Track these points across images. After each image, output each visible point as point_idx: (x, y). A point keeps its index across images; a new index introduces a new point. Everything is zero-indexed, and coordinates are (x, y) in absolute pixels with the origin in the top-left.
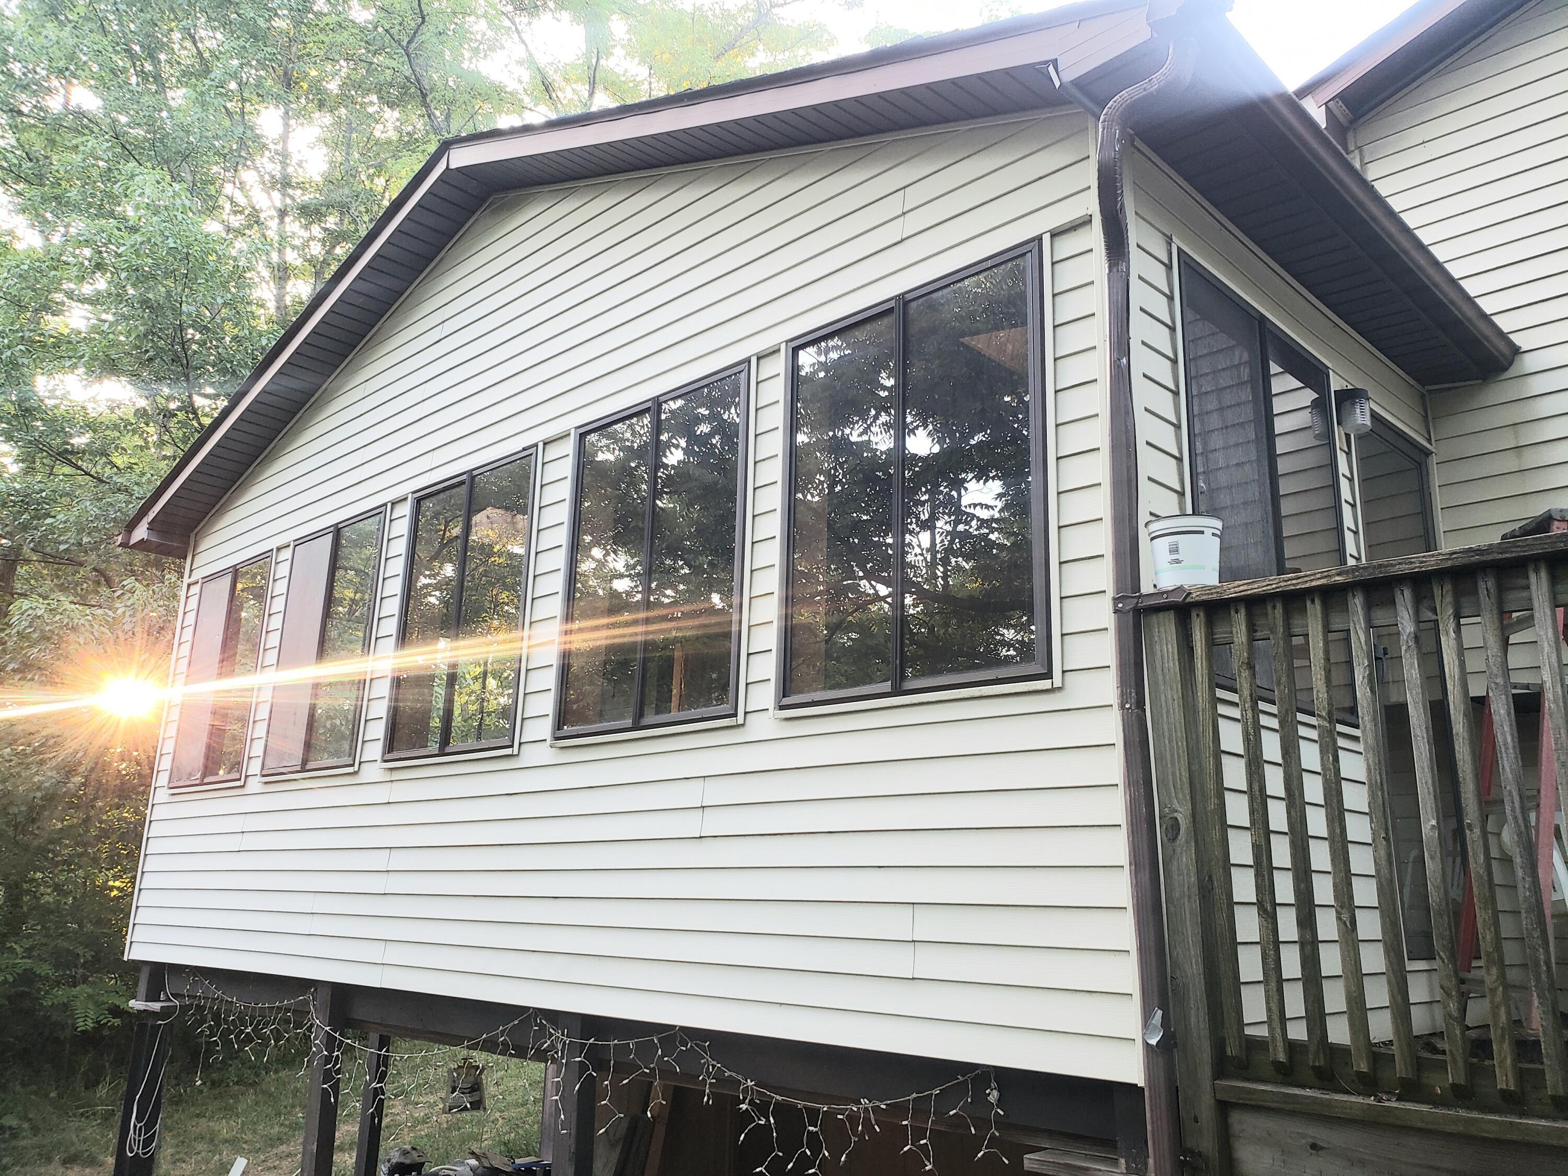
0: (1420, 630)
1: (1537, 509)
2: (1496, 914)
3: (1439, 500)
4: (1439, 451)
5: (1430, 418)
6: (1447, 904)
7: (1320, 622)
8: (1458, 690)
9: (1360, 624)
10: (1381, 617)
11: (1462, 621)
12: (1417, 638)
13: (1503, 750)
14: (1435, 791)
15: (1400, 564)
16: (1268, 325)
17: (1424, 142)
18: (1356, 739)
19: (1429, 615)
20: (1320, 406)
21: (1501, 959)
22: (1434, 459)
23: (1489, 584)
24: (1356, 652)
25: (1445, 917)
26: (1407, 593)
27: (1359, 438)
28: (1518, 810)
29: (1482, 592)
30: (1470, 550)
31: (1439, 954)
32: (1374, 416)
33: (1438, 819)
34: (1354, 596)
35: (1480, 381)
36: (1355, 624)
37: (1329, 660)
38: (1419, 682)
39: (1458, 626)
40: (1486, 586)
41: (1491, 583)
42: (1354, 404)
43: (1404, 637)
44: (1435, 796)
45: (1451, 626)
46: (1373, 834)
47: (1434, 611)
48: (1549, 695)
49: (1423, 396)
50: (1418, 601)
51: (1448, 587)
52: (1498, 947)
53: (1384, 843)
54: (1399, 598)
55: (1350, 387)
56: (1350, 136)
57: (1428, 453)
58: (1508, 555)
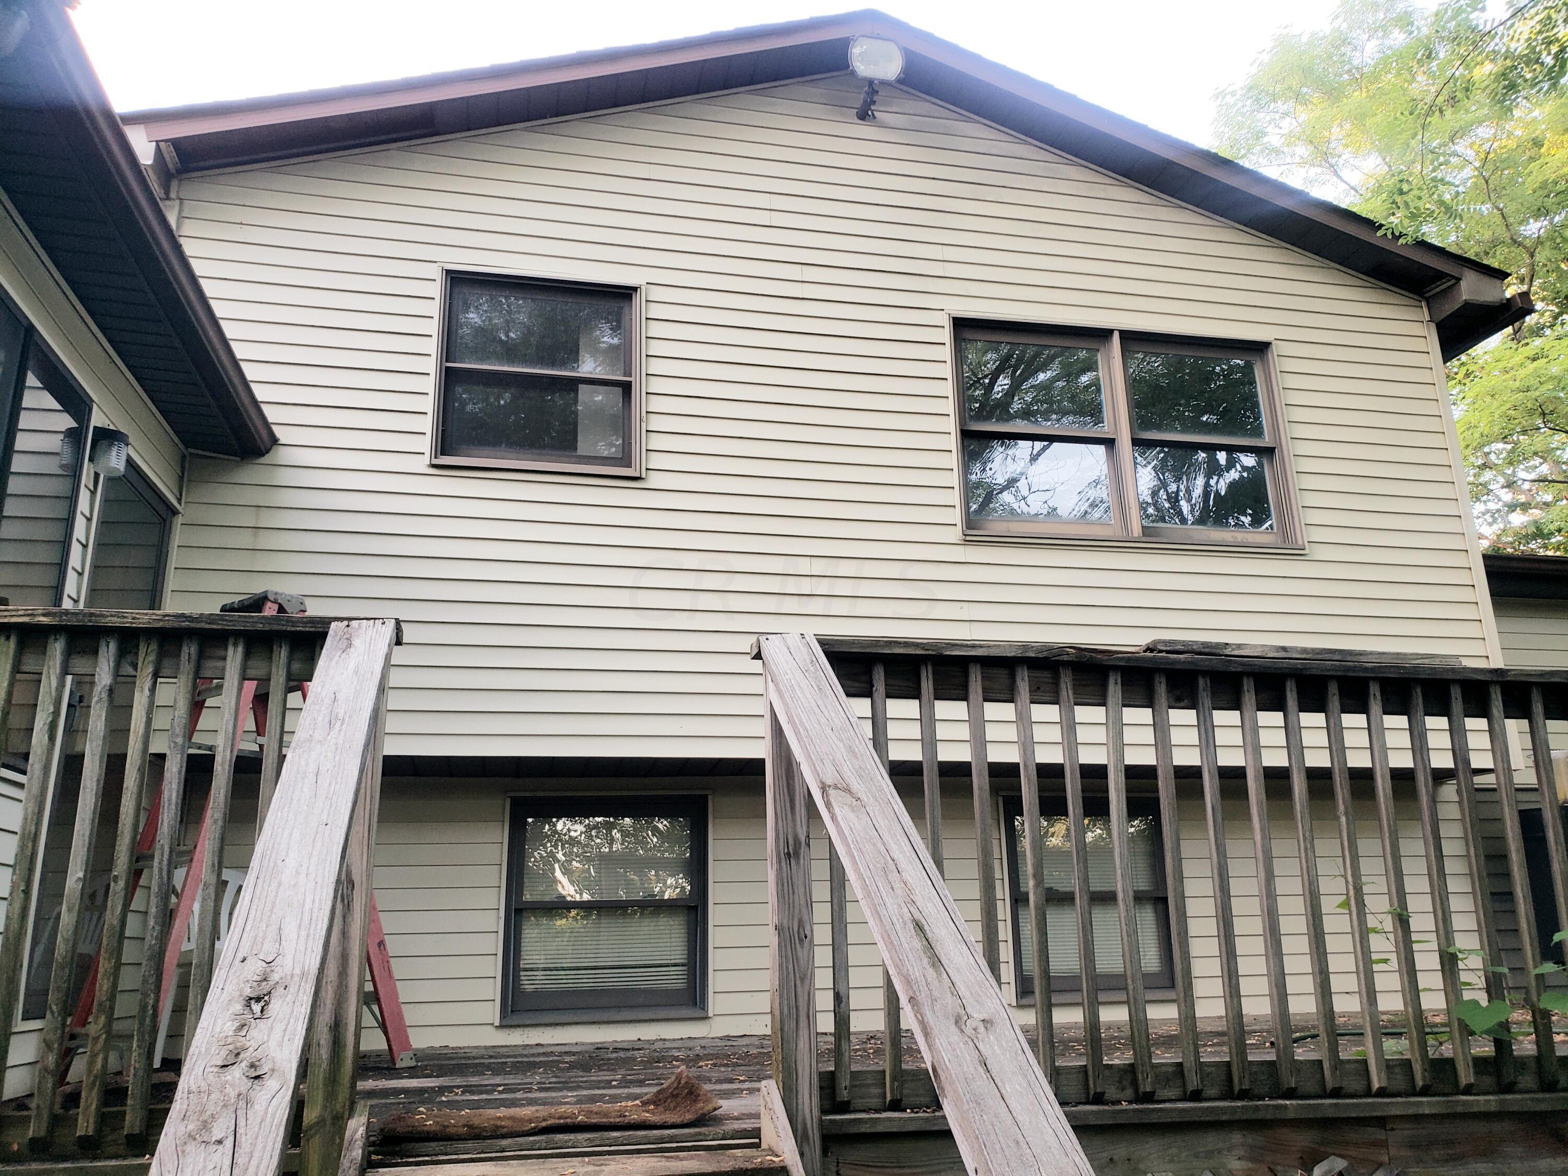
0: (117, 683)
1: (256, 587)
2: (118, 965)
3: (175, 559)
4: (187, 513)
5: (185, 479)
6: (72, 958)
7: (10, 661)
8: (139, 745)
9: (55, 669)
10: (80, 665)
11: (159, 680)
12: (111, 691)
13: (166, 805)
14: (90, 844)
15: (112, 616)
16: (36, 337)
17: (241, 224)
18: (21, 786)
19: (130, 671)
20: (75, 436)
21: (112, 1008)
22: (179, 520)
23: (192, 649)
24: (43, 696)
25: (67, 970)
26: (113, 646)
27: (110, 480)
28: (165, 862)
29: (184, 657)
30: (183, 615)
31: (51, 1008)
32: (130, 462)
33: (86, 871)
34: (56, 639)
35: (238, 459)
36: (49, 667)
37: (10, 702)
38: (102, 734)
39: (155, 683)
40: (189, 650)
41: (194, 649)
42: (111, 445)
43: (98, 689)
44: (89, 849)
45: (148, 684)
46: (13, 887)
47: (135, 667)
48: (218, 759)
49: (184, 457)
50: (122, 654)
51: (154, 646)
52: (112, 997)
53: (22, 895)
54: (103, 650)
55: (112, 427)
56: (174, 184)
57: (175, 512)
58: (214, 627)
